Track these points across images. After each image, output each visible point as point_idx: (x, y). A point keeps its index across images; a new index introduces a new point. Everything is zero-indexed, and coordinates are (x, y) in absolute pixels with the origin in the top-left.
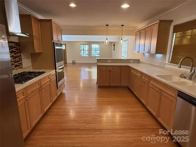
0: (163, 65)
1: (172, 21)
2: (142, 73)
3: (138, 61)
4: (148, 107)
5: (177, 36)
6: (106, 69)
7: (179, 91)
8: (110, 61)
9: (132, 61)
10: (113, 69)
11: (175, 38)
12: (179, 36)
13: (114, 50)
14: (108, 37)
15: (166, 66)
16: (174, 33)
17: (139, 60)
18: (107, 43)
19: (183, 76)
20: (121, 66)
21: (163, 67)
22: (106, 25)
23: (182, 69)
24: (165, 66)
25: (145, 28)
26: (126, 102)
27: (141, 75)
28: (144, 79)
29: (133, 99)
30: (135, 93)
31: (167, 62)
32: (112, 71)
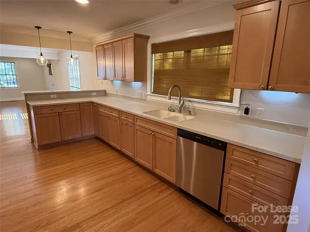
0: (144, 98)
1: (148, 38)
2: (120, 112)
3: (104, 93)
4: (138, 159)
5: (156, 59)
6: (50, 112)
7: (178, 128)
8: (55, 96)
9: (95, 94)
10: (66, 110)
11: (155, 60)
12: (159, 59)
13: (51, 74)
14: (44, 50)
15: (149, 97)
16: (152, 54)
17: (105, 91)
18: (42, 62)
19: (171, 110)
20: (79, 104)
21: (145, 100)
22: (35, 27)
23: (171, 101)
24: (146, 98)
25: (112, 42)
26: (101, 162)
27: (119, 115)
28: (124, 120)
29: (112, 154)
30: (111, 143)
31: (149, 93)
32: (63, 113)
